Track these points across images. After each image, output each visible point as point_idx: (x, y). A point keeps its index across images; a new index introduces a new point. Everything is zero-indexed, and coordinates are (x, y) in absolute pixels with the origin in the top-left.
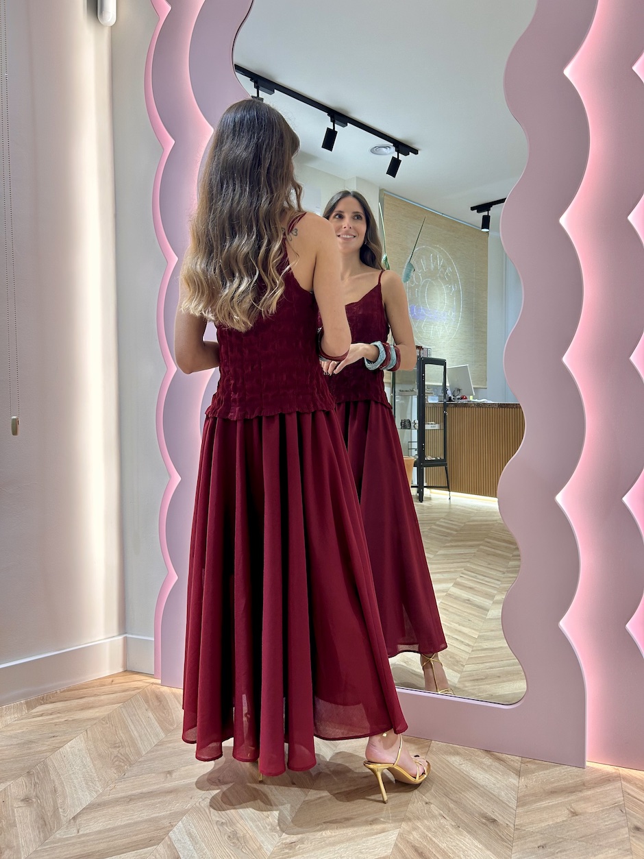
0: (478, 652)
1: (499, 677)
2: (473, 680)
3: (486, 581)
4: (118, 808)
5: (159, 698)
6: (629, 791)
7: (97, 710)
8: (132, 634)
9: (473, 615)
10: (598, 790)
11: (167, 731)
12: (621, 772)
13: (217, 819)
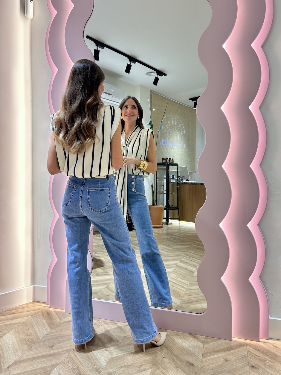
0: (188, 291)
1: (197, 301)
2: (186, 303)
3: (194, 260)
4: (28, 363)
5: (49, 314)
6: (249, 350)
7: (20, 319)
8: (37, 285)
9: (189, 275)
10: (237, 350)
11: (51, 328)
12: (247, 342)
13: (72, 367)
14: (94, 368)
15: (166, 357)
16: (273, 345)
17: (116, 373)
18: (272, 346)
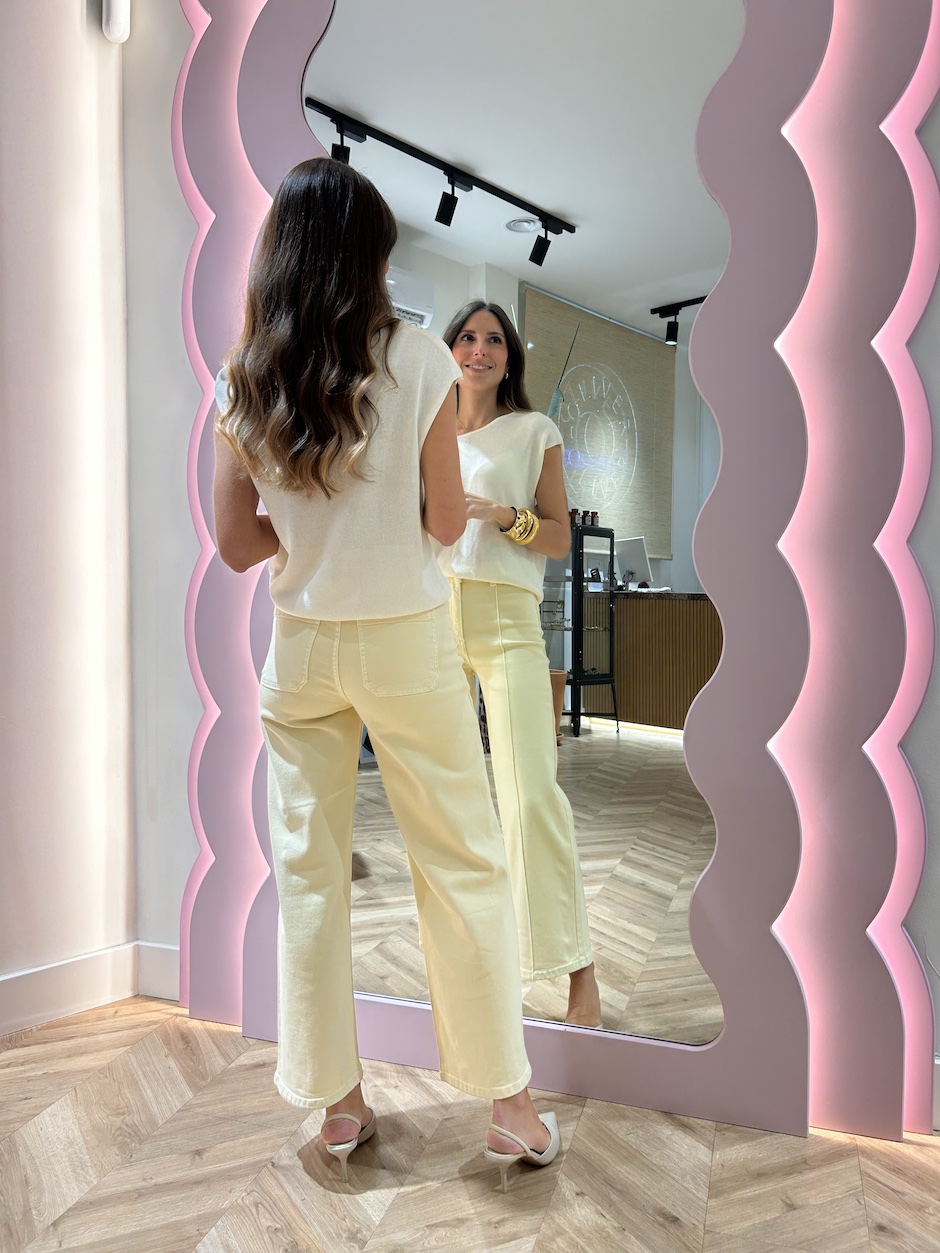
0: (654, 963)
1: (685, 1000)
2: (648, 1006)
3: (670, 856)
4: (121, 1208)
5: (186, 1038)
6: (867, 1171)
7: (91, 1057)
8: (147, 941)
9: (649, 906)
10: (826, 1171)
11: (195, 1087)
12: (858, 1142)
13: (269, 1224)
14: (344, 1227)
15: (584, 1191)
17: (418, 1247)
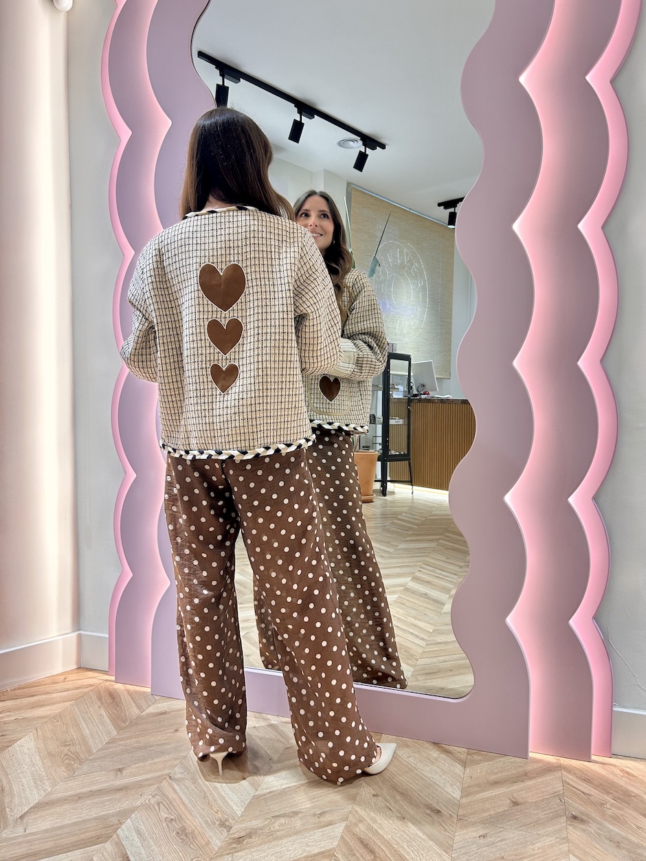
0: (432, 646)
1: (451, 670)
2: (426, 674)
3: (444, 576)
4: (66, 807)
5: (113, 696)
6: (568, 781)
7: (48, 708)
8: (86, 631)
9: (429, 609)
10: (539, 780)
11: (119, 729)
12: (562, 762)
13: (167, 816)
14: (217, 818)
15: (379, 794)
16: (622, 771)
17: (266, 831)
18: (620, 773)
